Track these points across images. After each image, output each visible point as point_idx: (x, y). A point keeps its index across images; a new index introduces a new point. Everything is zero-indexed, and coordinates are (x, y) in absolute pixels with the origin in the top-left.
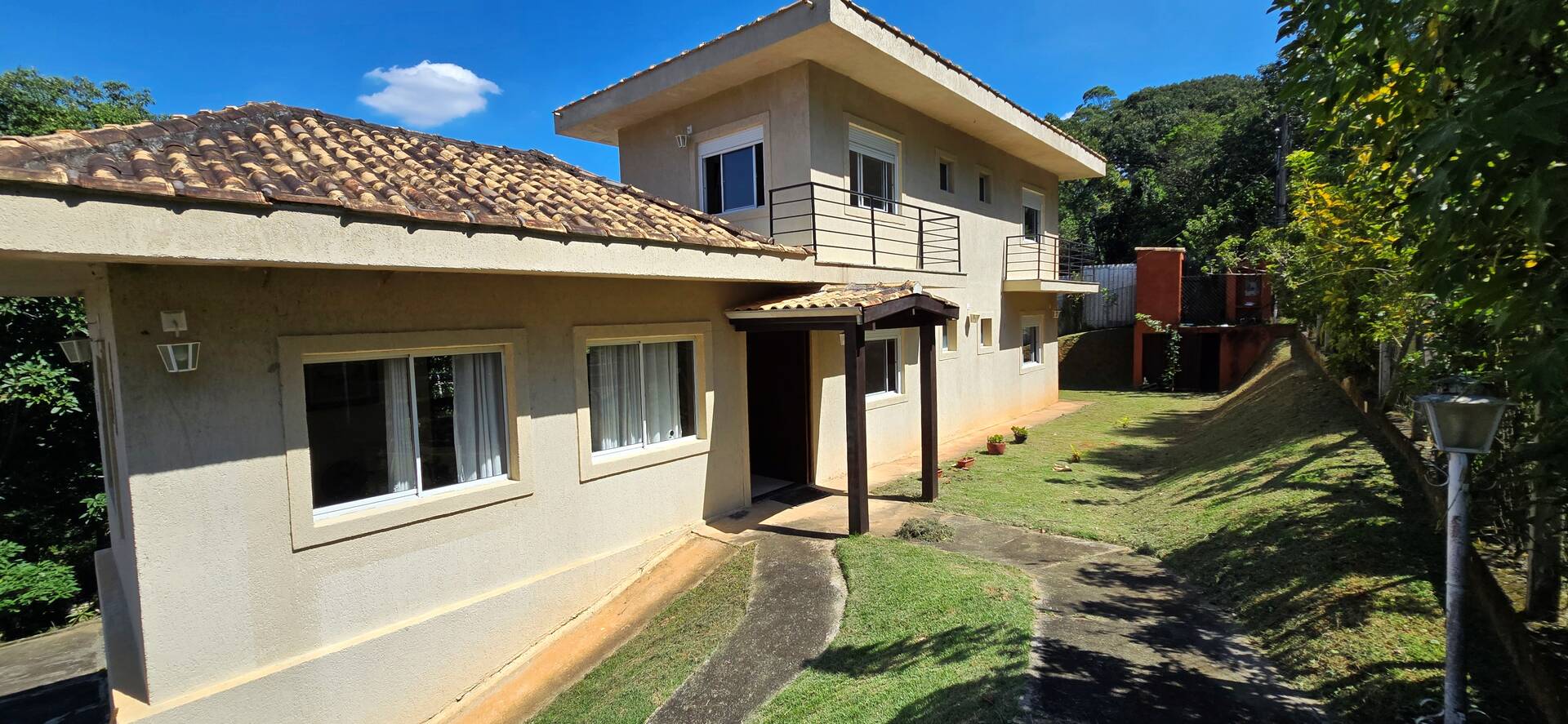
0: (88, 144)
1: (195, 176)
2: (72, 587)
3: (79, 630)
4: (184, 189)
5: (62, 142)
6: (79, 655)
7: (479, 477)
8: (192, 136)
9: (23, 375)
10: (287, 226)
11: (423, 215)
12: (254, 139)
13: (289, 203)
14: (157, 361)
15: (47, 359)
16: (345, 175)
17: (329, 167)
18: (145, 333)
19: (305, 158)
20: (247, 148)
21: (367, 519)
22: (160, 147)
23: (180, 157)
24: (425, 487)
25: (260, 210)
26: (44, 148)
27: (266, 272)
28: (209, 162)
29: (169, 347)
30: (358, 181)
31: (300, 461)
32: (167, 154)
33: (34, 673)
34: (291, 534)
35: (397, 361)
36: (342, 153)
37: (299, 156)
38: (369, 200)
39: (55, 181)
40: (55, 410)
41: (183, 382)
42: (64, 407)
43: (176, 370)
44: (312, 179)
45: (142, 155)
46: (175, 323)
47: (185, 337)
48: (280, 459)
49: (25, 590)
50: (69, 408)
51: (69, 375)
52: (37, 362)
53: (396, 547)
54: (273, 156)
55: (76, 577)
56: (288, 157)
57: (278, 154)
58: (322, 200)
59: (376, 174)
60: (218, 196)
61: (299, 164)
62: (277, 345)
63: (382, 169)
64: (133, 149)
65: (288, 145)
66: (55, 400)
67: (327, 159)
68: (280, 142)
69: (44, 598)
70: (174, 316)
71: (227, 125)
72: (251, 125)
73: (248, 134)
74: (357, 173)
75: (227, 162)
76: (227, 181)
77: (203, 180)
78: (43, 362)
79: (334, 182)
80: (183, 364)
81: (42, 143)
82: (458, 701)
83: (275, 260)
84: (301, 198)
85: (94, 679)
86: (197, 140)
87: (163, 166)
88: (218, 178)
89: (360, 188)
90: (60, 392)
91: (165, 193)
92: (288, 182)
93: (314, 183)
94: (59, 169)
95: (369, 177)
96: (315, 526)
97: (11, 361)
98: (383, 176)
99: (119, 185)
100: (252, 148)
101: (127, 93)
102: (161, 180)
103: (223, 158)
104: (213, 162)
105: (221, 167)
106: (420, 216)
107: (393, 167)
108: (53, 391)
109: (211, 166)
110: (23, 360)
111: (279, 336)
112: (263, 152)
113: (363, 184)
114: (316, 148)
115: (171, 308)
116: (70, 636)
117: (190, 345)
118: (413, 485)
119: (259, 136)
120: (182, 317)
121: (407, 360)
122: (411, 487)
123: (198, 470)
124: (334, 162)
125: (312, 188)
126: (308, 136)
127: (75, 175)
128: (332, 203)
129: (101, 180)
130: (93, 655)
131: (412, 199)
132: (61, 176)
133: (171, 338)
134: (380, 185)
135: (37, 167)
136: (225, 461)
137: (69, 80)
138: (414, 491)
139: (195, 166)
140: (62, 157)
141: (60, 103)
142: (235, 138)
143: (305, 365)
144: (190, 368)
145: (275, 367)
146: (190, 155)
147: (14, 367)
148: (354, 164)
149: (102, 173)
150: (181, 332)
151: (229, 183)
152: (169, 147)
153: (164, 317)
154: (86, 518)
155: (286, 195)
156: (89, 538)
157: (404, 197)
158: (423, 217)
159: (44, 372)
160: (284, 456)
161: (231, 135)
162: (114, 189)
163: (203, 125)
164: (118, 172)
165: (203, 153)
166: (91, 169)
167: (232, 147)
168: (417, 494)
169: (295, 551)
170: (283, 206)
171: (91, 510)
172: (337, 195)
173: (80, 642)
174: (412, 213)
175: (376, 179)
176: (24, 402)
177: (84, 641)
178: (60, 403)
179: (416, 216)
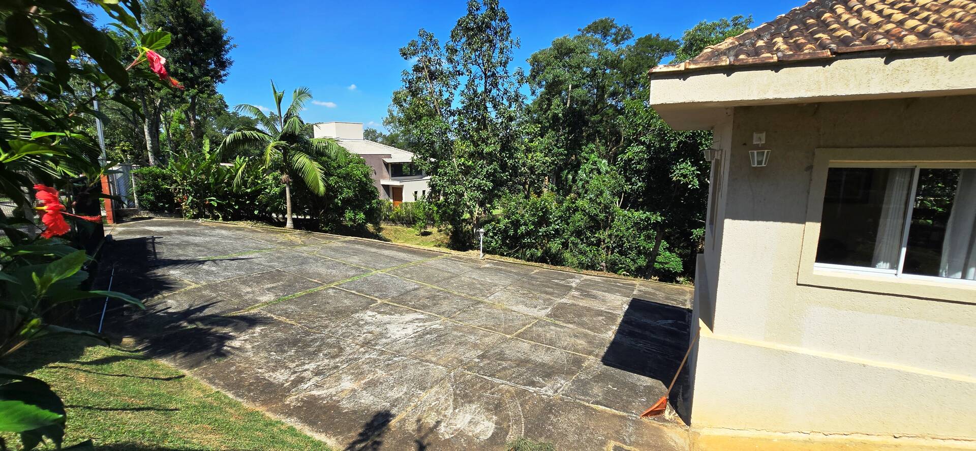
0: (737, 43)
1: (787, 49)
2: (680, 268)
3: (683, 287)
4: (783, 57)
5: (727, 44)
6: (681, 298)
7: (964, 277)
8: (785, 26)
9: (682, 169)
10: (842, 70)
11: (970, 42)
12: (822, 19)
13: (847, 53)
14: (748, 159)
15: (691, 162)
16: (890, 26)
17: (877, 24)
18: (745, 144)
19: (858, 22)
20: (817, 25)
21: (851, 280)
22: (768, 37)
23: (779, 40)
24: (906, 270)
25: (825, 62)
26: (720, 49)
27: (816, 106)
28: (794, 39)
29: (755, 152)
30: (901, 28)
31: (813, 230)
32: (772, 39)
33: (667, 298)
34: (798, 273)
35: (904, 170)
36: (887, 11)
37: (854, 22)
38: (911, 40)
39: (723, 64)
40: (690, 186)
41: (758, 173)
42: (693, 185)
43: (756, 165)
44: (862, 35)
45: (760, 43)
46: (760, 139)
47: (763, 147)
48: (801, 226)
49: (666, 263)
50: (695, 186)
51: (697, 170)
52: (687, 163)
53: (869, 307)
54: (835, 26)
55: (683, 264)
56: (845, 25)
57: (839, 24)
58: (873, 47)
59: (919, 20)
60: (801, 57)
61: (853, 27)
62: (814, 154)
63: (925, 14)
64: (756, 41)
65: (845, 17)
66: (691, 181)
67: (875, 18)
68: (840, 16)
69: (671, 269)
70: (759, 135)
71: (807, 14)
72: (821, 10)
73: (818, 16)
74: (901, 23)
75: (805, 37)
76: (805, 48)
77: (791, 50)
78: (689, 164)
79: (880, 34)
80: (760, 162)
81: (719, 47)
82: (895, 437)
83: (829, 95)
84: (856, 49)
85: (685, 311)
86: (788, 28)
87: (770, 47)
88: (799, 47)
89: (903, 33)
90: (693, 178)
91: (772, 61)
92: (844, 41)
93: (863, 38)
94: (724, 58)
95: (911, 23)
96: (814, 273)
97: (679, 162)
98: (925, 20)
99: (751, 60)
100: (821, 25)
101: (741, 20)
102: (769, 55)
103: (802, 35)
104: (797, 38)
105: (802, 40)
106: (966, 44)
107: (936, 10)
108: (690, 177)
109: (795, 42)
110: (683, 162)
111: (817, 148)
112: (828, 25)
113: (907, 30)
114: (866, 13)
115: (759, 131)
116: (679, 289)
117: (766, 151)
118: (894, 266)
119: (827, 15)
120: (763, 136)
121: (912, 170)
122: (892, 267)
123: (755, 223)
124: (881, 19)
125: (862, 41)
126: (861, 6)
127: (732, 59)
128: (881, 48)
129: (742, 59)
130: (686, 300)
131: (954, 31)
132: (725, 61)
133: (757, 147)
134: (922, 28)
135: (716, 59)
136: (770, 221)
137: (717, 22)
138: (894, 271)
139: (786, 43)
140: (725, 53)
141: (712, 35)
142: (811, 21)
143: (830, 169)
144: (763, 165)
145: (810, 168)
146: (784, 38)
147: (679, 165)
148: (899, 16)
149: (742, 57)
150: (762, 144)
151: (806, 49)
152: (773, 36)
153: (755, 135)
154: (692, 239)
155: (844, 49)
156: (688, 249)
157: (947, 33)
158: (970, 44)
159: (689, 168)
160: (804, 225)
161: (809, 19)
162: (748, 63)
163: (793, 18)
164: (748, 55)
165: (791, 35)
166: (737, 56)
167: (808, 27)
168: (896, 275)
169: (798, 284)
170: (842, 56)
171: (694, 235)
172: (883, 42)
173: (682, 293)
174: (958, 42)
175: (919, 23)
176: (680, 181)
177: (683, 293)
178: (692, 183)
179: (962, 44)
